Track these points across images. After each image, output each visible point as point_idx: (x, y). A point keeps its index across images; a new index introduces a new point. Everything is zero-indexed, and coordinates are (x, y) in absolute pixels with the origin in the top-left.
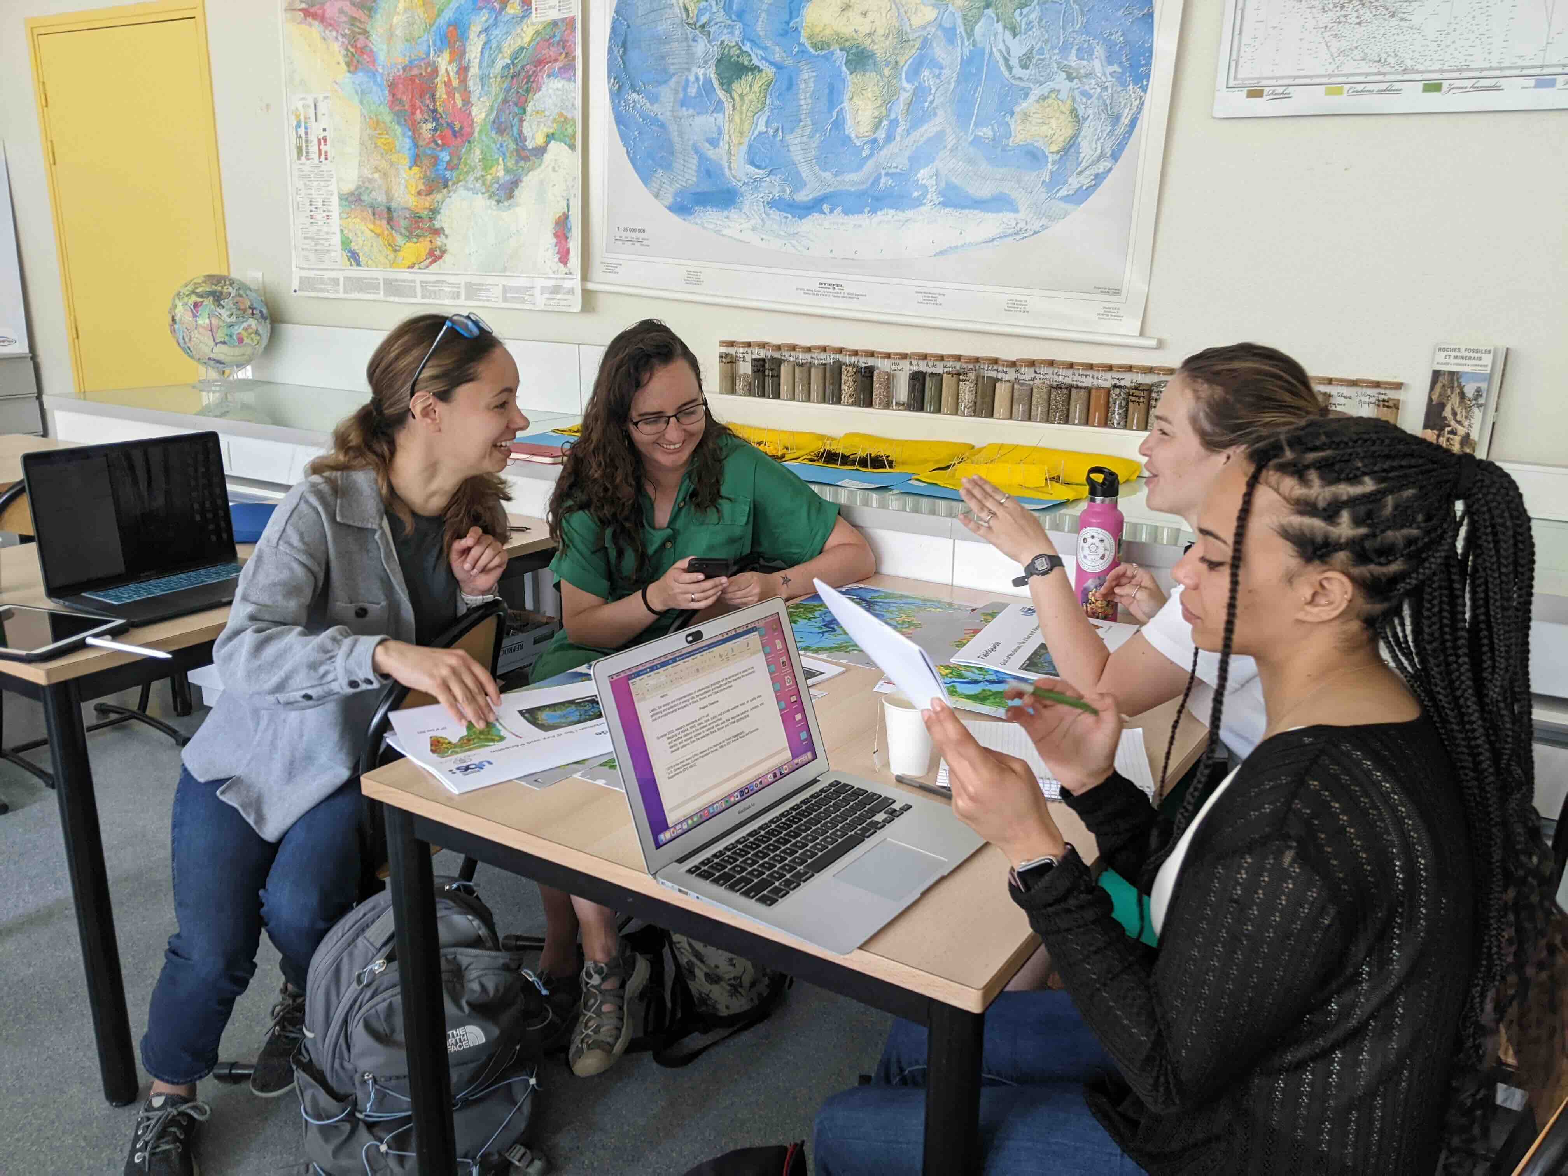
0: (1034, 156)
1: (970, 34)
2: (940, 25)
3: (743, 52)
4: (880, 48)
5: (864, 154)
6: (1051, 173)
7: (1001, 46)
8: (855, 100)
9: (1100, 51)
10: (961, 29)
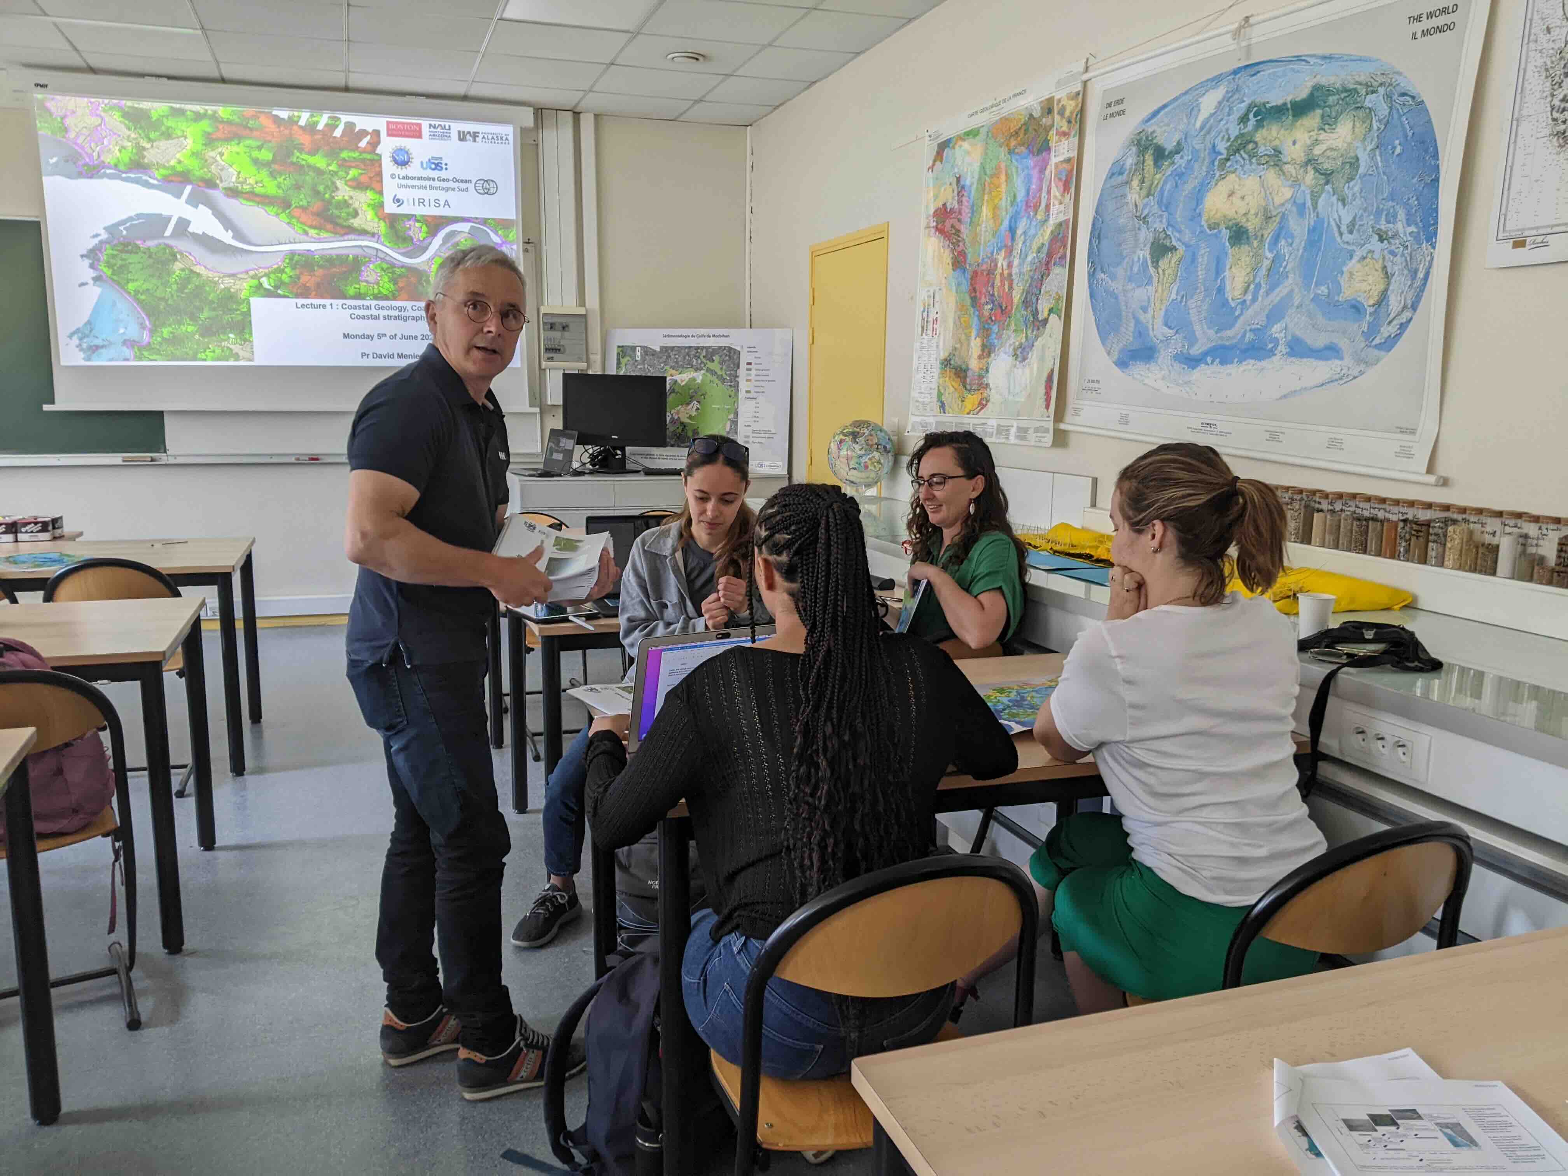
0: (1357, 308)
1: (1315, 207)
2: (1295, 202)
3: (1167, 236)
4: (1251, 225)
5: (1237, 313)
6: (1369, 323)
7: (1336, 216)
8: (1233, 269)
9: (1401, 214)
10: (1309, 204)
